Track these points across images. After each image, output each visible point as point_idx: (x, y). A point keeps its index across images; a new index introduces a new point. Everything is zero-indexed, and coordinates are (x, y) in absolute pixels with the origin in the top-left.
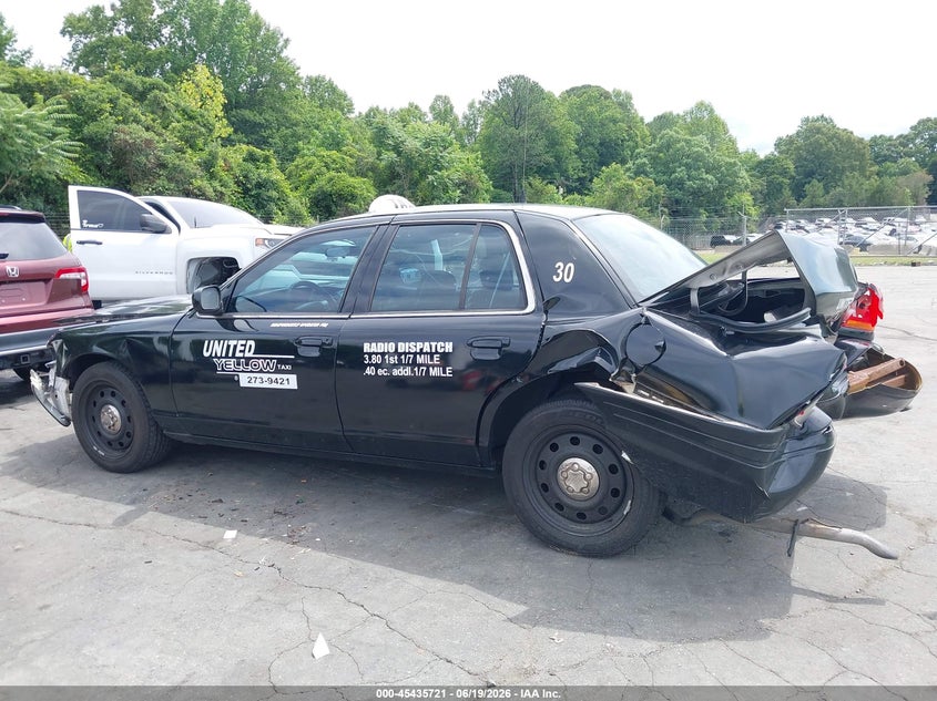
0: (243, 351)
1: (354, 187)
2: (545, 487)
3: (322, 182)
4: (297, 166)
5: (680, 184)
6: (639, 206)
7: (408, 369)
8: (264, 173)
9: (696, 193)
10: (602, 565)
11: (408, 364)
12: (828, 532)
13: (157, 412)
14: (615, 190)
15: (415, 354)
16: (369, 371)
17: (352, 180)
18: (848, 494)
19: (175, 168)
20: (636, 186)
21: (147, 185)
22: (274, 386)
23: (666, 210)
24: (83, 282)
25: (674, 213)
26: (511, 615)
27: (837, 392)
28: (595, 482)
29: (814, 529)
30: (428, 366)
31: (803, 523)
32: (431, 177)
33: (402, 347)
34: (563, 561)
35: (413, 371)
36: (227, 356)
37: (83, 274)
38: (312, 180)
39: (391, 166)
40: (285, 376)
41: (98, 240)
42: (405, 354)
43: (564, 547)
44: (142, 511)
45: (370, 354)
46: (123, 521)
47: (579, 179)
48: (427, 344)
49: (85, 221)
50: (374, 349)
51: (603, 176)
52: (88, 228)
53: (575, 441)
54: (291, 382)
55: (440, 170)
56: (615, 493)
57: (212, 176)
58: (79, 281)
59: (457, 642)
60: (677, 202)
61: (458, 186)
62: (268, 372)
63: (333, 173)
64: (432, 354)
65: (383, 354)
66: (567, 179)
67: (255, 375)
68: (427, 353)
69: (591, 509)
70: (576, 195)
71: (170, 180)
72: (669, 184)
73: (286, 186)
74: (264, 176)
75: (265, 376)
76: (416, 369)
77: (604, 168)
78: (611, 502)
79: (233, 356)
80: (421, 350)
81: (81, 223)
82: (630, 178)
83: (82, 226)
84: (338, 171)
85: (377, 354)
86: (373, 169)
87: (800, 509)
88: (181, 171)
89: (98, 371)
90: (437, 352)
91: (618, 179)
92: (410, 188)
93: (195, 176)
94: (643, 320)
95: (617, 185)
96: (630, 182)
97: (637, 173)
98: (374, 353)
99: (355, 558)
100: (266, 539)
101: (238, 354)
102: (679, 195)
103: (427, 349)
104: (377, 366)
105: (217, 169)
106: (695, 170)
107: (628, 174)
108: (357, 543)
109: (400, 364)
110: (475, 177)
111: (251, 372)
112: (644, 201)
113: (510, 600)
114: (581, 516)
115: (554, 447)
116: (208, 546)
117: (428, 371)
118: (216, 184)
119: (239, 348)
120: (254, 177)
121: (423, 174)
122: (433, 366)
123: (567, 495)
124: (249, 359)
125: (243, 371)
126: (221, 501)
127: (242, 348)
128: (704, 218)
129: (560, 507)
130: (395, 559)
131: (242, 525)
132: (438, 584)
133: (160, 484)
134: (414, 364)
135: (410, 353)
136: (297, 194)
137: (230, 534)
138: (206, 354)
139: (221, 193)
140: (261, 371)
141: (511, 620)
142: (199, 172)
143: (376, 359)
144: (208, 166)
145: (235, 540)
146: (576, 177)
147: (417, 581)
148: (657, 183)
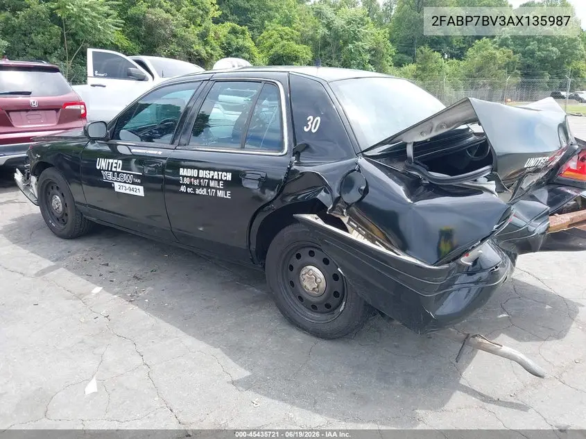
0: (115, 167)
1: (298, 52)
2: (292, 284)
3: (277, 48)
4: (263, 37)
5: (532, 53)
6: (499, 69)
7: (205, 190)
8: (241, 42)
9: (543, 61)
10: (324, 345)
11: (205, 187)
12: (491, 348)
13: (78, 203)
14: (482, 57)
15: (209, 179)
16: (183, 189)
17: (297, 46)
18: (548, 307)
19: (182, 37)
20: (498, 54)
21: (165, 48)
22: (132, 193)
23: (519, 72)
24: (83, 112)
25: (525, 75)
26: (236, 377)
27: (534, 232)
28: (323, 285)
29: (481, 343)
30: (216, 189)
31: (474, 337)
32: (350, 46)
33: (202, 174)
34: (298, 337)
35: (208, 192)
36: (108, 170)
37: (83, 106)
38: (271, 47)
39: (324, 38)
40: (138, 187)
41: (104, 85)
42: (203, 178)
43: (300, 327)
44: (57, 267)
45: (183, 177)
46: (43, 272)
47: (460, 49)
48: (216, 173)
49: (96, 72)
50: (185, 174)
51: (475, 47)
52: (98, 76)
53: (312, 254)
54: (140, 191)
55: (357, 40)
56: (336, 294)
57: (206, 43)
58: (80, 110)
59: (185, 395)
60: (528, 66)
61: (369, 51)
62: (129, 183)
63: (285, 42)
64: (218, 181)
65: (190, 177)
66: (452, 47)
67: (122, 184)
68: (215, 180)
69: (320, 303)
70: (454, 60)
71: (179, 45)
72: (524, 54)
73: (255, 50)
74: (241, 43)
75: (128, 185)
76: (209, 190)
77: (477, 41)
78: (333, 301)
79: (111, 171)
80: (213, 176)
81: (94, 72)
82: (495, 48)
83: (94, 75)
84: (288, 40)
85: (187, 177)
86: (312, 39)
87: (501, 316)
88: (186, 39)
89: (48, 172)
90: (222, 180)
91: (486, 49)
92: (335, 53)
93: (194, 43)
94: (357, 167)
95: (485, 53)
96: (494, 52)
97: (501, 45)
98: (185, 176)
99: (161, 318)
100: (115, 296)
101: (114, 169)
102: (530, 61)
103: (216, 177)
104: (187, 186)
105: (209, 38)
106: (545, 44)
107: (494, 45)
108: (170, 306)
109: (200, 186)
110: (382, 45)
111: (120, 182)
112: (503, 65)
113: (242, 366)
114: (314, 307)
115: (299, 256)
116: (79, 297)
117: (216, 193)
118: (208, 48)
119: (114, 165)
120: (234, 44)
121: (346, 43)
122: (220, 189)
123: (305, 291)
124: (119, 173)
125: (116, 181)
126: (107, 265)
127: (115, 165)
128: (547, 78)
129: (301, 298)
130: (186, 322)
131: (108, 284)
132: (202, 346)
133: (79, 248)
134: (208, 187)
135: (206, 178)
136: (261, 55)
137: (98, 289)
138: (98, 168)
139: (211, 54)
140: (125, 182)
141: (233, 383)
142: (196, 40)
143: (187, 181)
144: (203, 37)
145: (97, 294)
146: (458, 47)
147: (189, 341)
148: (515, 53)
